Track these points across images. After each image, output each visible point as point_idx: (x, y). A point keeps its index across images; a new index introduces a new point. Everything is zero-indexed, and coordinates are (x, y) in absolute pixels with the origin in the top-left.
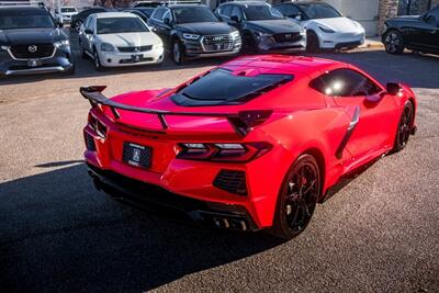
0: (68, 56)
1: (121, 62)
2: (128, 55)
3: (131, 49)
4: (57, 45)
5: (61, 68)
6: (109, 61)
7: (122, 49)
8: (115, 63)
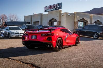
0: (3, 34)
1: (16, 36)
2: (17, 35)
3: (18, 33)
4: (1, 32)
5: (2, 37)
6: (13, 36)
7: (16, 33)
8: (14, 36)
